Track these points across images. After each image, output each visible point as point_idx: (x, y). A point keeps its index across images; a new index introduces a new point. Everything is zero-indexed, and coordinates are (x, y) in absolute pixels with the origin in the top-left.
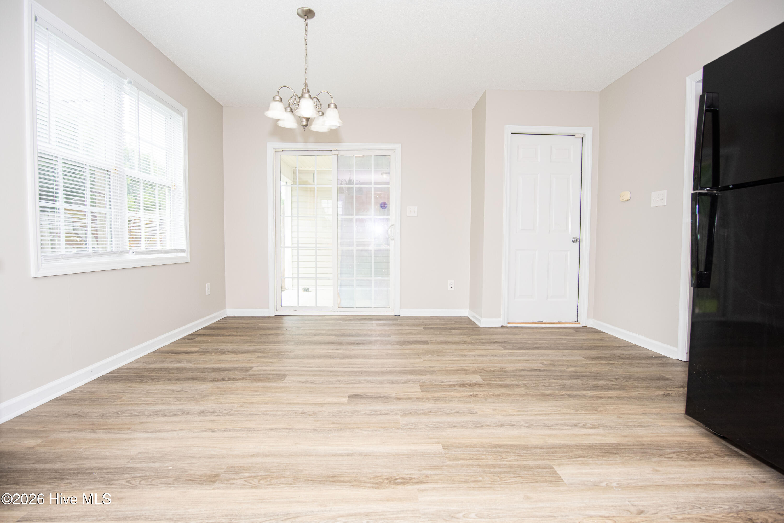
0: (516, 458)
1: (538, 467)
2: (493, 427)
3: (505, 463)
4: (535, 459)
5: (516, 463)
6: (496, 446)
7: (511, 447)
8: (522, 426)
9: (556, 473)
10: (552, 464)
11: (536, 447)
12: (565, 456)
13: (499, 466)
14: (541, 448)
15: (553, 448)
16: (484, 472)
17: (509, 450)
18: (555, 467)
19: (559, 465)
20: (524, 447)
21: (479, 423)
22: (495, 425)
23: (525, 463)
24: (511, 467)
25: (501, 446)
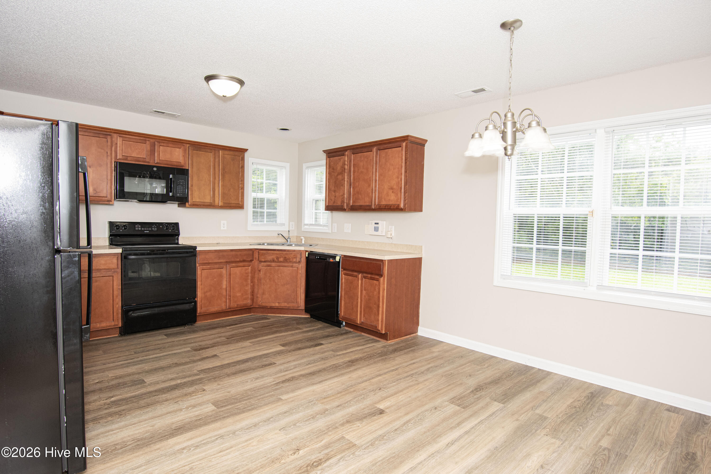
0: (238, 407)
1: (225, 406)
2: (261, 422)
3: (244, 402)
4: (228, 409)
5: (238, 404)
6: (253, 409)
7: (244, 412)
8: (240, 430)
9: (215, 406)
10: (218, 410)
11: (228, 417)
12: (209, 417)
13: (246, 400)
14: (224, 417)
15: (217, 420)
16: (252, 395)
17: (244, 410)
18: (216, 408)
19: (213, 411)
20: (236, 414)
21: (272, 421)
22: (261, 424)
23: (233, 406)
24: (240, 402)
25: (250, 410)
